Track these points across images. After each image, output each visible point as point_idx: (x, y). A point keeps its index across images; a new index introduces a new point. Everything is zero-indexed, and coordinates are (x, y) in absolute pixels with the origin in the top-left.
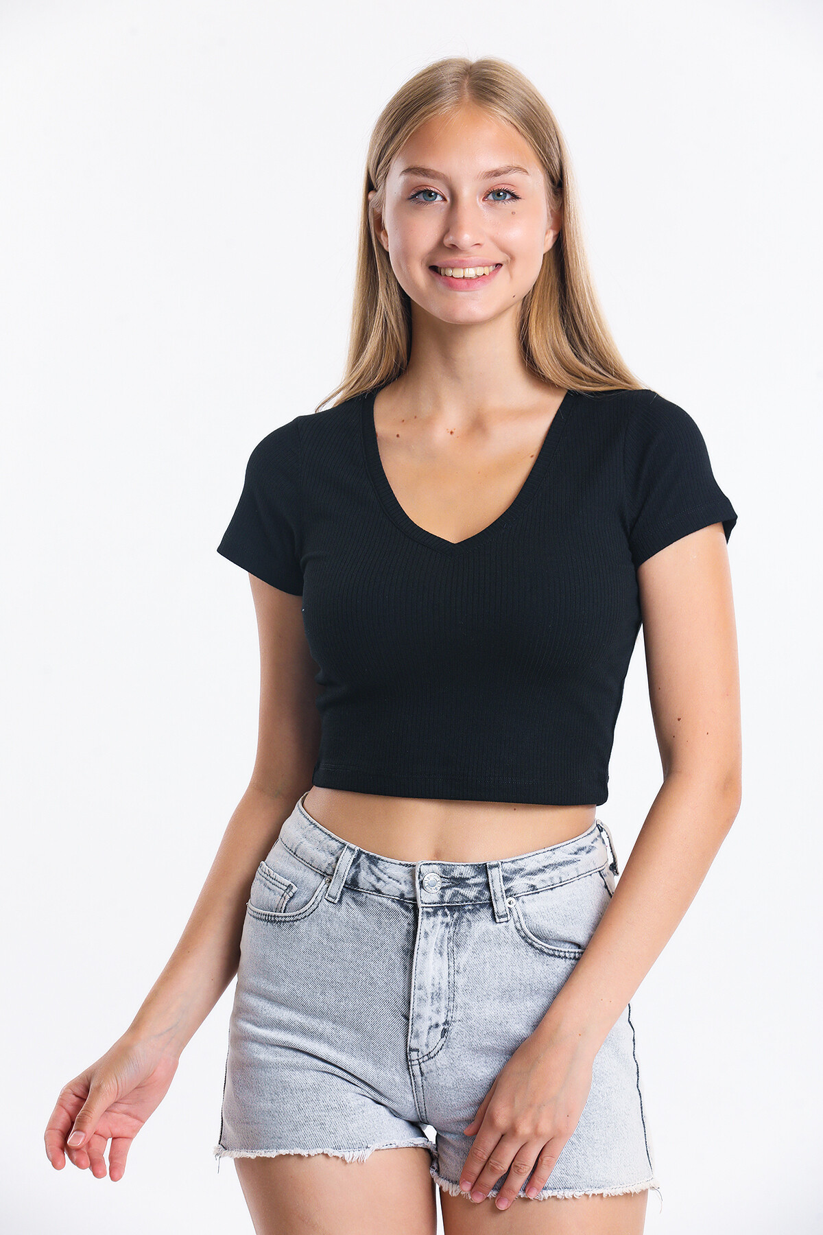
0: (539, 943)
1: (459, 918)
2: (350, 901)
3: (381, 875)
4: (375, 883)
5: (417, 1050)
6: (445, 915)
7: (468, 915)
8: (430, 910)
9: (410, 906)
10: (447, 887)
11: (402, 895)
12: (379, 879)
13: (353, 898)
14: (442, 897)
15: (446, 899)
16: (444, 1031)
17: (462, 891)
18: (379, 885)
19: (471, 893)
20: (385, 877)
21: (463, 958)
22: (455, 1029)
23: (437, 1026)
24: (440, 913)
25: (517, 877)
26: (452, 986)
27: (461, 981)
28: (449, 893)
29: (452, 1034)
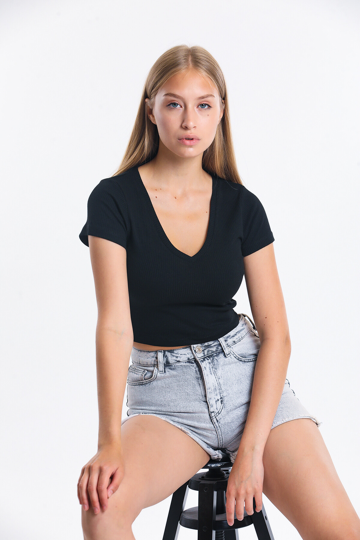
0: (243, 359)
1: (213, 359)
2: (169, 370)
3: (177, 355)
4: (176, 359)
5: (214, 412)
6: (208, 359)
7: (216, 358)
8: (202, 360)
9: (193, 361)
10: (204, 350)
11: (189, 359)
12: (177, 357)
13: (170, 369)
14: (204, 353)
15: (206, 354)
16: (222, 401)
17: (210, 349)
18: (178, 359)
19: (214, 349)
20: (179, 355)
21: (219, 372)
22: (225, 399)
23: (218, 400)
24: (206, 359)
25: (228, 339)
26: (219, 384)
27: (221, 381)
28: (206, 351)
29: (225, 402)
